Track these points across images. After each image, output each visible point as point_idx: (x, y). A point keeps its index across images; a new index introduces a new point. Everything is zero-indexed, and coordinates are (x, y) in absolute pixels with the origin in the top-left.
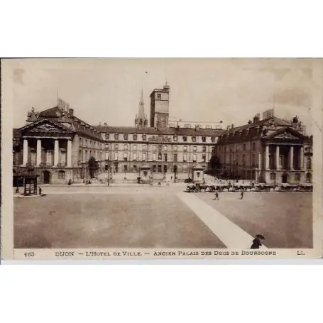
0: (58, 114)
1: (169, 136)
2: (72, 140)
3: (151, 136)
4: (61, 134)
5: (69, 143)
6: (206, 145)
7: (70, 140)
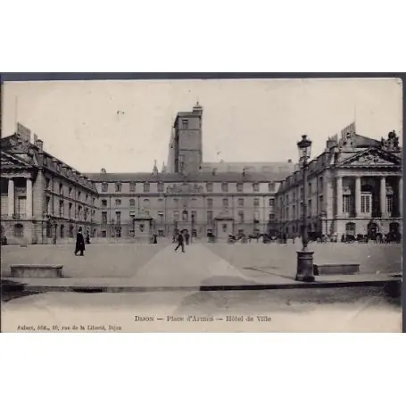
0: (13, 142)
1: (199, 184)
2: (34, 180)
3: (172, 185)
4: (17, 170)
5: (29, 183)
6: (260, 195)
7: (31, 179)
